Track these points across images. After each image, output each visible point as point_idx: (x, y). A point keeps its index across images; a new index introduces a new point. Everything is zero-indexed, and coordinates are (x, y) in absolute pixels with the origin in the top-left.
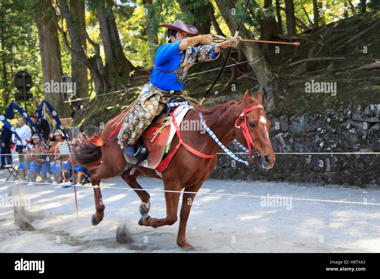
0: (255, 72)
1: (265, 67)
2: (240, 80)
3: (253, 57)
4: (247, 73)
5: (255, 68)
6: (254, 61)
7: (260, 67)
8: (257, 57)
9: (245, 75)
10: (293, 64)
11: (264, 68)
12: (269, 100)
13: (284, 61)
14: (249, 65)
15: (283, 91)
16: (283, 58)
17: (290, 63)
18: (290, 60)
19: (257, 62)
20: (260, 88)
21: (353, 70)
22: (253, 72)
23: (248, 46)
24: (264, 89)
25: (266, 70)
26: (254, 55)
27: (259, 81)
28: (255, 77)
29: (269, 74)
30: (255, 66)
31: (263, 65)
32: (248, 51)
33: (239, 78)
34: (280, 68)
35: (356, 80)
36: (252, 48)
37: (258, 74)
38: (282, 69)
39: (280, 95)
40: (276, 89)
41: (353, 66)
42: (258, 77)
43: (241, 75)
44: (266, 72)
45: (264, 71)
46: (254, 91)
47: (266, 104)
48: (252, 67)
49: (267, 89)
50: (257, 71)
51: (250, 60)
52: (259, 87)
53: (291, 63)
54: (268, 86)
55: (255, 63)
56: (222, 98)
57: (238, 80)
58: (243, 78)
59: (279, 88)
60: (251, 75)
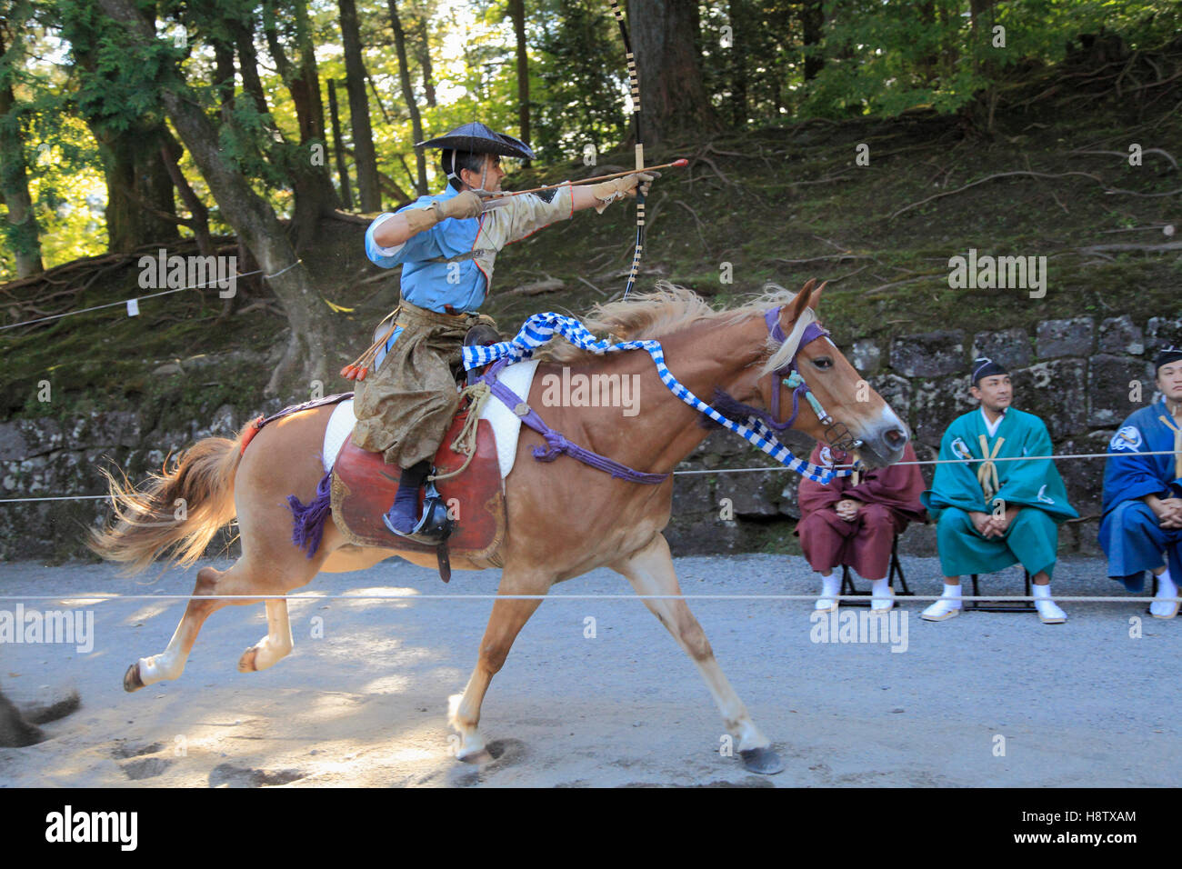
0: (279, 295)
1: (304, 285)
2: (246, 315)
3: (272, 262)
4: (262, 300)
5: (279, 289)
6: (276, 271)
7: (291, 286)
8: (282, 262)
9: (259, 304)
10: (369, 279)
11: (300, 288)
12: (314, 364)
13: (351, 272)
14: (265, 280)
15: (348, 343)
16: (348, 266)
17: (363, 277)
18: (364, 270)
19: (284, 274)
20: (294, 334)
21: (501, 295)
22: (274, 296)
23: (259, 236)
24: (301, 337)
25: (305, 291)
26: (276, 256)
27: (290, 318)
28: (281, 309)
29: (312, 301)
30: (279, 283)
31: (297, 281)
32: (261, 246)
33: (243, 311)
34: (340, 288)
35: (506, 318)
36: (269, 239)
37: (288, 303)
38: (344, 290)
39: (340, 351)
40: (331, 338)
41: (501, 286)
42: (286, 308)
43: (248, 302)
44: (306, 297)
45: (302, 294)
46: (280, 343)
47: (309, 372)
48: (271, 283)
49: (310, 336)
50: (283, 295)
51: (265, 268)
52: (290, 331)
53: (365, 278)
54: (311, 330)
55: (279, 277)
56: (201, 359)
57: (241, 316)
58: (254, 311)
59: (338, 336)
60: (273, 304)
